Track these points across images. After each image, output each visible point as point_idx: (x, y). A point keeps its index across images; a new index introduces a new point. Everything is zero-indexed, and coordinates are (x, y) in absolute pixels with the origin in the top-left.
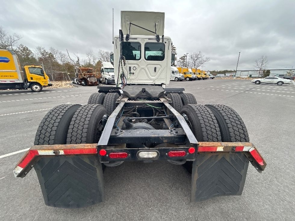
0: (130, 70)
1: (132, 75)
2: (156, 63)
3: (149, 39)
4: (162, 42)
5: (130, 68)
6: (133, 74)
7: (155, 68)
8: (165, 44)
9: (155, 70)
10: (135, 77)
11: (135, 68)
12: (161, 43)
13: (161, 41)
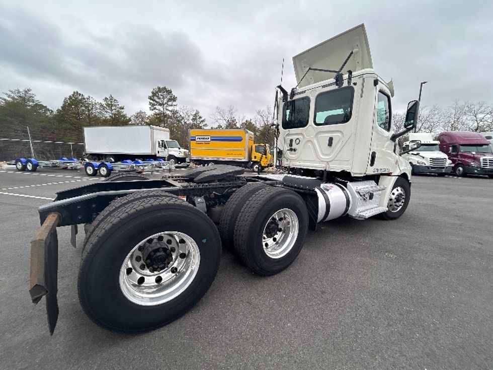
0: (291, 145)
1: (293, 152)
2: (332, 130)
3: (324, 86)
4: (347, 85)
5: (291, 141)
6: (295, 150)
7: (331, 140)
8: (355, 87)
9: (330, 144)
10: (296, 155)
11: (298, 141)
12: (345, 88)
13: (345, 84)
